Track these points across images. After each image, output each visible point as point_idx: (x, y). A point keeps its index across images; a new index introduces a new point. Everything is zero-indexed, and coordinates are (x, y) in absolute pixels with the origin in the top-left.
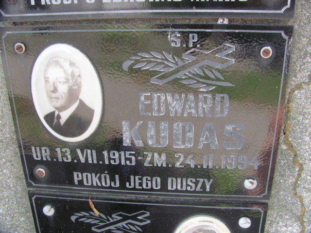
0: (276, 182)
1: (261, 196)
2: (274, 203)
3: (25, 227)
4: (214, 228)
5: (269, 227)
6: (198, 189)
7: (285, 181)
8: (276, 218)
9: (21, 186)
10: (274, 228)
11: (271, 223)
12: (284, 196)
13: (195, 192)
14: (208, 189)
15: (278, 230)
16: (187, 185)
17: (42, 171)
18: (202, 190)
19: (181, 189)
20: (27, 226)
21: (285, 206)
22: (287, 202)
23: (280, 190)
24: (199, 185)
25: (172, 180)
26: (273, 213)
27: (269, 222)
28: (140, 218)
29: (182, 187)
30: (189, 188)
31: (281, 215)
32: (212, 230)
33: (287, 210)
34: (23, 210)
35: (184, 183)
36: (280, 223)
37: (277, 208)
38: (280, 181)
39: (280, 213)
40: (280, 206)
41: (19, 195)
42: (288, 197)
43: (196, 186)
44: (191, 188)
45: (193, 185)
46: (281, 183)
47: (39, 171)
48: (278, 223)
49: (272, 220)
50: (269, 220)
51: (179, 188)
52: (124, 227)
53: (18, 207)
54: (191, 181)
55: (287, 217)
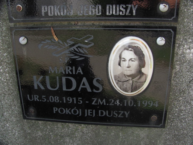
0: (181, 11)
1: (171, 19)
2: (181, 28)
3: (7, 61)
4: (139, 45)
5: (177, 50)
6: (127, 14)
7: (188, 10)
8: (182, 42)
9: (5, 26)
10: (181, 51)
11: (179, 46)
12: (188, 23)
13: (125, 16)
14: (134, 14)
15: (184, 52)
16: (120, 11)
17: (20, 6)
18: (130, 14)
19: (116, 14)
20: (8, 60)
21: (189, 31)
22: (189, 28)
23: (185, 17)
24: (128, 11)
25: (109, 7)
26: (180, 37)
27: (178, 45)
28: (87, 41)
29: (116, 13)
30: (121, 13)
31: (186, 39)
32: (138, 46)
33: (190, 34)
34: (6, 46)
35: (118, 9)
36: (186, 46)
37: (183, 33)
38: (184, 10)
39: (185, 37)
40: (185, 31)
41: (4, 35)
42: (190, 24)
43: (126, 11)
44: (123, 13)
45: (124, 10)
46: (185, 11)
47: (18, 6)
48: (184, 46)
49: (180, 43)
50: (177, 43)
51: (114, 13)
52: (75, 51)
53: (3, 44)
54: (123, 7)
55: (190, 40)
